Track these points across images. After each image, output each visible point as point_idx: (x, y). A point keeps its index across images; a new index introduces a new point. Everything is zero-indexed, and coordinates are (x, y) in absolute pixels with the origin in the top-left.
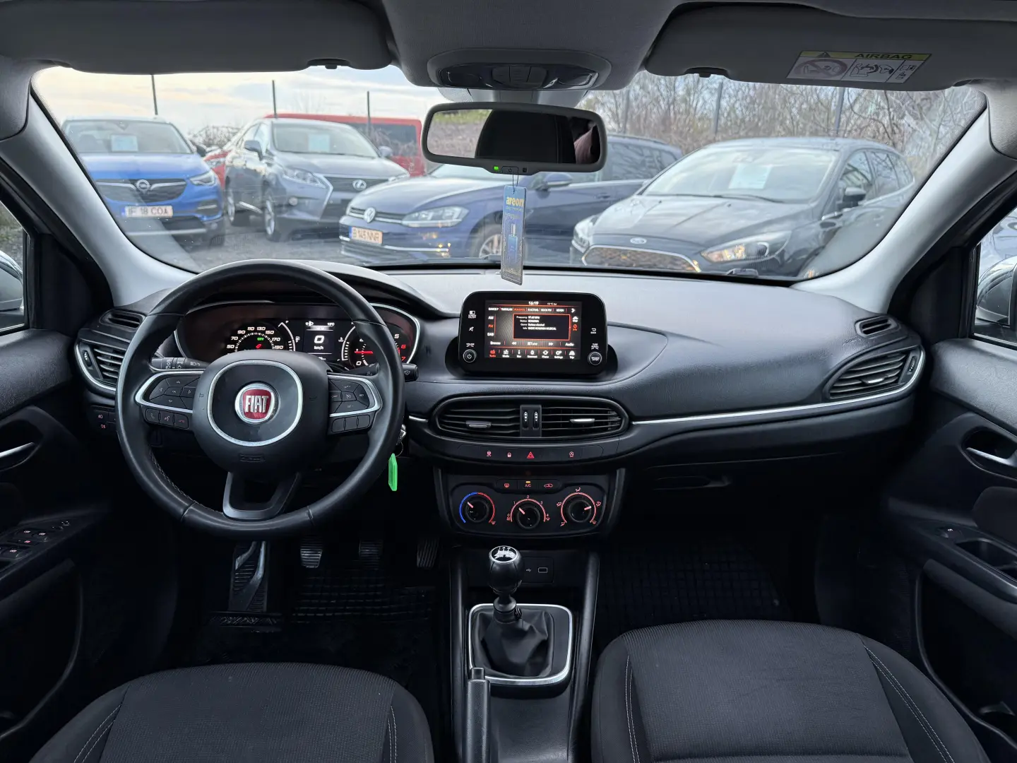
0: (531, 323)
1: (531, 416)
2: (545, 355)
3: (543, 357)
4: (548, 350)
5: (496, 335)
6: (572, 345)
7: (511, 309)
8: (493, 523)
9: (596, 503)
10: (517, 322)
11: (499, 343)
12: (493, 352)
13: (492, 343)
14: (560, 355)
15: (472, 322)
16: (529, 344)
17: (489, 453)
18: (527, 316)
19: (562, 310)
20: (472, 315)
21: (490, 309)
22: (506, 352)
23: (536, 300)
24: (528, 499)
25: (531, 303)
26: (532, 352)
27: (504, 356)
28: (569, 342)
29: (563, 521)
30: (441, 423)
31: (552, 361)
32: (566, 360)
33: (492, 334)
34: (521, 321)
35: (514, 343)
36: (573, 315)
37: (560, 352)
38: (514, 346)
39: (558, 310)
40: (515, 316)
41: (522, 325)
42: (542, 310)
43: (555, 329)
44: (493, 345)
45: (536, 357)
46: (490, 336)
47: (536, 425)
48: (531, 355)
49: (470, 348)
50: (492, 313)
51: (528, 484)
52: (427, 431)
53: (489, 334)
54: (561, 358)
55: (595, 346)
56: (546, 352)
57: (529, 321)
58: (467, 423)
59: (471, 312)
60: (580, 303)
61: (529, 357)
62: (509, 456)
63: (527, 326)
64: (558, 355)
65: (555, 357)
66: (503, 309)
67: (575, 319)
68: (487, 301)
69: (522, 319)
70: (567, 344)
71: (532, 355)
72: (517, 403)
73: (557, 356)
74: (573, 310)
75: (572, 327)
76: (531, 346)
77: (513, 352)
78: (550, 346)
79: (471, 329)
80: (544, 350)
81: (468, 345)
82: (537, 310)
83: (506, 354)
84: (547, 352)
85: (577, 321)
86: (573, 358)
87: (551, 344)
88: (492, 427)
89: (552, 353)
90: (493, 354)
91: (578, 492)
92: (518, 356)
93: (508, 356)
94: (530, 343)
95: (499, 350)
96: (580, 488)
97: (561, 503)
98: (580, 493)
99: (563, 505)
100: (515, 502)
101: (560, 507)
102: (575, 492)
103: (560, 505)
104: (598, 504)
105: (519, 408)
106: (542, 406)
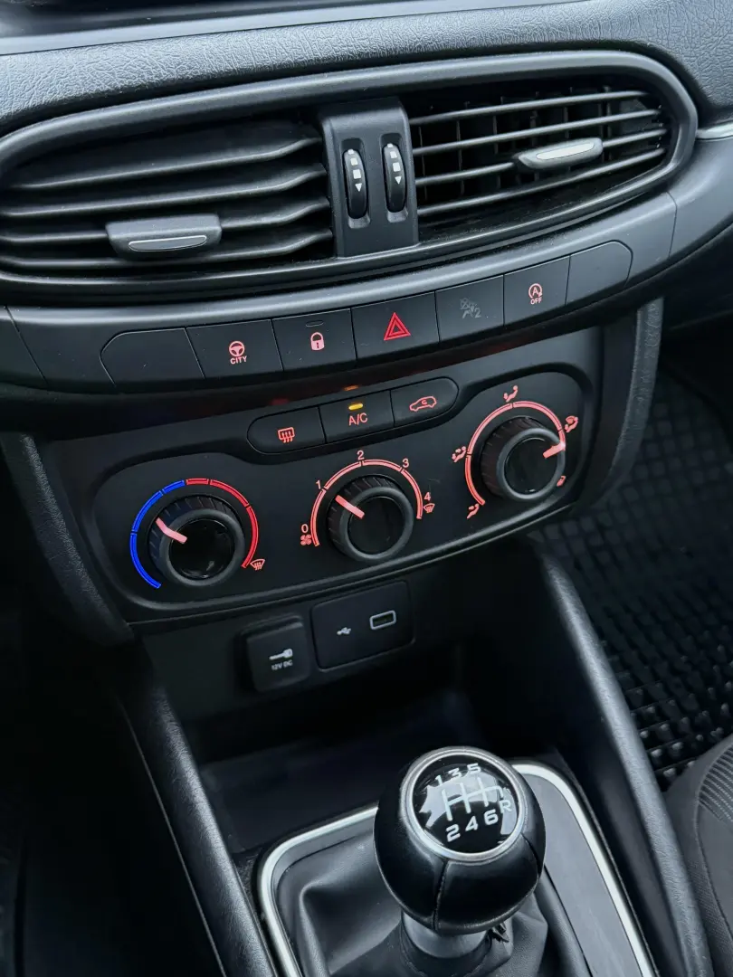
1: (374, 165)
8: (258, 566)
9: (564, 423)
17: (237, 350)
24: (362, 461)
29: (474, 502)
47: (396, 201)
51: (355, 413)
58: (118, 232)
62: (318, 345)
88: (229, 237)
91: (511, 401)
96: (515, 388)
97: (464, 448)
98: (516, 405)
99: (470, 452)
100: (318, 482)
101: (463, 461)
102: (504, 403)
103: (462, 456)
104: (570, 425)
105: (321, 133)
106: (410, 115)
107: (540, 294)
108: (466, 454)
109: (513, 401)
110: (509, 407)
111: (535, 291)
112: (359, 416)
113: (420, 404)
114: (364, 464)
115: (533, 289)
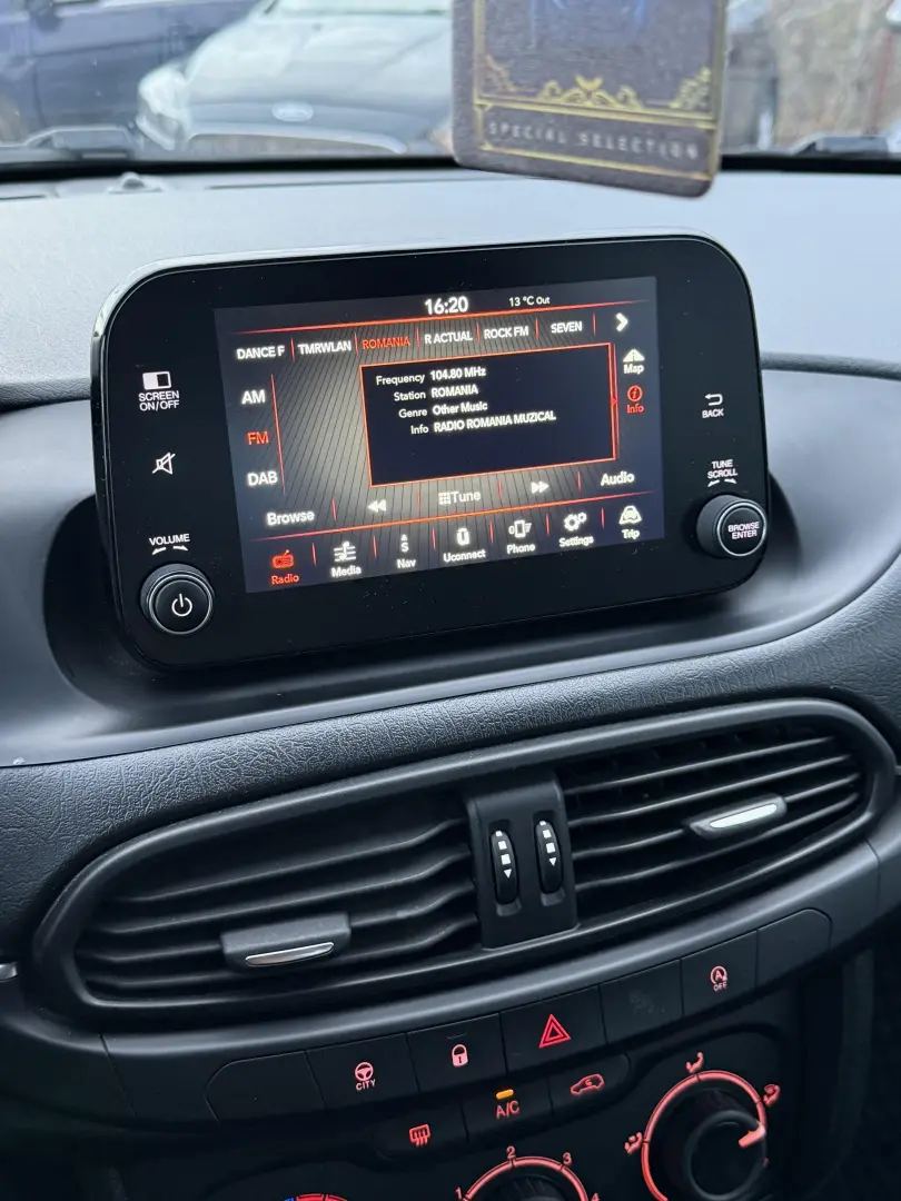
0: (441, 401)
1: (527, 848)
2: (520, 541)
3: (512, 549)
4: (528, 516)
5: (286, 476)
6: (626, 478)
7: (345, 346)
9: (762, 1093)
10: (380, 406)
11: (309, 516)
12: (284, 560)
13: (273, 519)
14: (582, 532)
15: (161, 429)
16: (445, 499)
17: (364, 1073)
18: (424, 368)
19: (576, 326)
20: (156, 390)
21: (243, 354)
22: (345, 551)
23: (457, 292)
24: (512, 1160)
25: (435, 306)
26: (463, 537)
27: (336, 573)
28: (614, 472)
30: (88, 967)
31: (550, 563)
32: (610, 551)
33: (269, 478)
34: (399, 397)
35: (378, 507)
36: (625, 342)
37: (581, 518)
38: (382, 517)
39: (558, 328)
40: (369, 374)
41: (405, 414)
42: (488, 333)
43: (550, 416)
44: (281, 529)
45: (481, 554)
46: (262, 489)
47: (552, 880)
48: (458, 549)
49: (171, 556)
50: (256, 374)
51: (504, 1102)
52: (37, 1029)
53: (255, 479)
54: (588, 541)
55: (723, 470)
56: (519, 529)
57: (435, 392)
58: (234, 944)
59: (150, 380)
60: (648, 284)
61: (449, 558)
62: (459, 1060)
63: (430, 420)
64: (575, 532)
65: (564, 543)
66: (306, 349)
67: (634, 362)
68: (222, 316)
69: (405, 388)
70: (606, 480)
71: (464, 550)
72: (452, 794)
73: (569, 535)
74: (622, 322)
75: (623, 401)
76: (456, 507)
77: (375, 546)
78: (538, 498)
79: (165, 463)
80: (513, 517)
81: (159, 543)
82: (465, 336)
83: (345, 564)
84: (527, 527)
85: (639, 370)
86: (634, 535)
87: (540, 487)
88: (360, 937)
89: (547, 526)
90: (283, 572)
91: (696, 1072)
92: (404, 564)
93: (355, 571)
94: (452, 494)
95: (312, 548)
96: (700, 1055)
97: (639, 1135)
98: (704, 1076)
99: (648, 1139)
100: (459, 1191)
101: (638, 1152)
102: (687, 1074)
103: (636, 1145)
104: (769, 1096)
105: (465, 812)
106: (563, 786)
107: (725, 978)
108: (643, 1142)
109: (697, 1072)
110: (693, 1079)
111: (719, 975)
112: (510, 1106)
113: (584, 1086)
114: (516, 1163)
115: (715, 974)
